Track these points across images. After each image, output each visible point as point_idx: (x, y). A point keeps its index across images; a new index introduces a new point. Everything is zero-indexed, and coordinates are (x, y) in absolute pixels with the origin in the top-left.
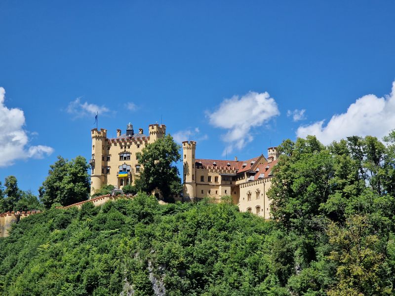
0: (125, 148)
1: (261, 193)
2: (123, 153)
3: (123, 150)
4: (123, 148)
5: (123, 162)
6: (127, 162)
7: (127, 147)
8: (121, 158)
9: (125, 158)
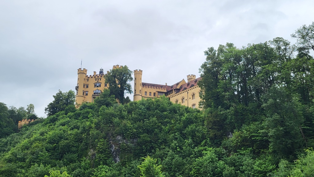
0: (98, 80)
1: (185, 99)
2: (96, 83)
3: (97, 81)
4: (97, 80)
5: (96, 88)
6: (99, 88)
7: (99, 80)
8: (95, 86)
9: (98, 87)
